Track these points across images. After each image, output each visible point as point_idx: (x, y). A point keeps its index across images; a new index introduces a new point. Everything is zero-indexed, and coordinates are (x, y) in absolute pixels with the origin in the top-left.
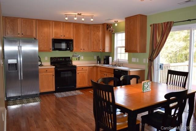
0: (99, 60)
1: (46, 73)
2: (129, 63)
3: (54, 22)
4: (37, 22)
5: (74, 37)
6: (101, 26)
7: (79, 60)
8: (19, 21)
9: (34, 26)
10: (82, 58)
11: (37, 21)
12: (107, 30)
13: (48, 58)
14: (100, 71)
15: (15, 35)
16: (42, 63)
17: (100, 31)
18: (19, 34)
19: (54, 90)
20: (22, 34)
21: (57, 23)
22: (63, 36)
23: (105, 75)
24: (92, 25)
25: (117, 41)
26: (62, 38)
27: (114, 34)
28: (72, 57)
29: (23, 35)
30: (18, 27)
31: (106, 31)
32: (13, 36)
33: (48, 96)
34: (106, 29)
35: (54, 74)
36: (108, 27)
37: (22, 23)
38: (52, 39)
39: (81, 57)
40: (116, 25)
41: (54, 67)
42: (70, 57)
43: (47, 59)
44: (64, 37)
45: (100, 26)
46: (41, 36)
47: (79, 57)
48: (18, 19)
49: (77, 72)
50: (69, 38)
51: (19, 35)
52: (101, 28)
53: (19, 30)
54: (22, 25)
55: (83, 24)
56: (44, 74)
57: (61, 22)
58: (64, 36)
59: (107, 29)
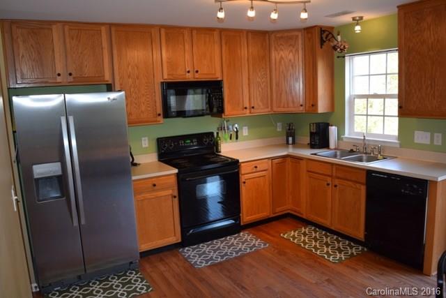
0: (291, 134)
1: (154, 191)
2: (401, 146)
3: (163, 31)
4: (113, 32)
5: (225, 73)
6: (300, 34)
7: (237, 138)
8: (56, 34)
9: (105, 44)
10: (245, 132)
11: (113, 29)
12: (321, 47)
13: (149, 140)
14: (308, 171)
15: (45, 80)
16: (134, 157)
17: (297, 51)
18: (59, 75)
19: (180, 241)
20: (70, 74)
21: (173, 33)
22: (191, 72)
23: (328, 184)
24: (273, 32)
25: (352, 78)
26: (190, 77)
27: (344, 57)
28: (218, 133)
29: (71, 79)
30: (53, 51)
31: (319, 51)
32: (42, 82)
33: (161, 260)
34: (318, 45)
35: (176, 193)
36: (324, 36)
37: (67, 40)
38: (162, 83)
39: (242, 129)
40: (358, 28)
41: (176, 171)
42: (212, 134)
43: (147, 145)
44: (197, 75)
45: (297, 36)
46: (129, 77)
47: (237, 132)
48: (54, 27)
49: (242, 178)
50: (211, 76)
51: (59, 79)
52: (300, 42)
53: (57, 61)
54: (68, 45)
55: (248, 32)
56: (148, 195)
57: (185, 28)
58: (197, 72)
59: (322, 42)
